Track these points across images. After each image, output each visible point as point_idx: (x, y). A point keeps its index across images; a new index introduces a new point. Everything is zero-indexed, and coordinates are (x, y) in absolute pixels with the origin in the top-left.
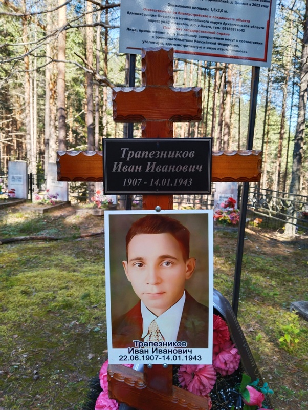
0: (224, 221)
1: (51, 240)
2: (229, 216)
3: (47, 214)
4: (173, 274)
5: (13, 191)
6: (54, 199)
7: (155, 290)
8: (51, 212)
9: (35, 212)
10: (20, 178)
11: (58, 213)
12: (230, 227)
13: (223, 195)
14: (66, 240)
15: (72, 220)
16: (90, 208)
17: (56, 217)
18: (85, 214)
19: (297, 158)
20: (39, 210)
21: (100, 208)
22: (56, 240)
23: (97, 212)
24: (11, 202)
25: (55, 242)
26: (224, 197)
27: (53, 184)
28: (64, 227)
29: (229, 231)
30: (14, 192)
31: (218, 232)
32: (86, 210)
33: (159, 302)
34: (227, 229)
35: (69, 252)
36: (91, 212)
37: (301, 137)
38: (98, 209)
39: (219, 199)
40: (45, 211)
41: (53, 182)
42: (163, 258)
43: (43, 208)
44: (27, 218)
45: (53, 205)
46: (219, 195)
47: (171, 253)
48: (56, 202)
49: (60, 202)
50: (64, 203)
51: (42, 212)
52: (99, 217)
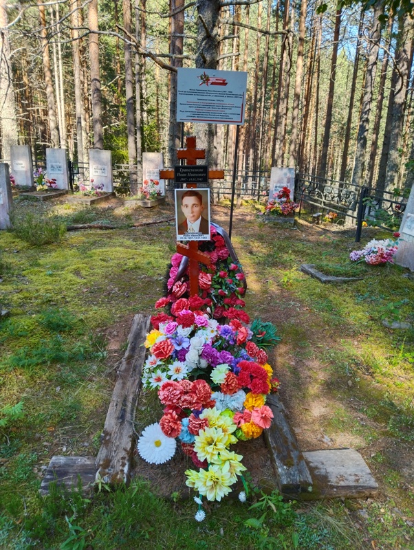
0: (275, 212)
1: (107, 228)
2: (281, 207)
3: (94, 206)
4: (197, 209)
5: (54, 181)
6: (99, 190)
7: (192, 215)
8: (98, 203)
9: (82, 204)
10: (60, 167)
11: (104, 205)
12: (281, 218)
13: (278, 185)
14: (121, 228)
15: (120, 211)
16: (139, 200)
17: (105, 208)
18: (134, 205)
19: (362, 142)
20: (86, 202)
21: (148, 199)
22: (112, 228)
23: (145, 203)
24: (54, 193)
25: (111, 231)
26: (280, 187)
27: (97, 174)
28: (115, 218)
29: (280, 221)
30: (55, 183)
31: (269, 222)
32: (135, 202)
33: (193, 219)
34: (278, 220)
35: (127, 237)
36: (140, 203)
37: (367, 118)
38: (146, 200)
39: (274, 189)
40: (92, 202)
41: (95, 172)
42: (194, 204)
43: (89, 199)
44: (75, 209)
45: (98, 196)
46: (275, 185)
47: (196, 203)
48: (101, 194)
49: (105, 193)
50: (109, 194)
51: (89, 204)
52: (149, 209)
